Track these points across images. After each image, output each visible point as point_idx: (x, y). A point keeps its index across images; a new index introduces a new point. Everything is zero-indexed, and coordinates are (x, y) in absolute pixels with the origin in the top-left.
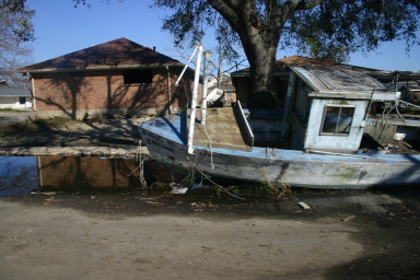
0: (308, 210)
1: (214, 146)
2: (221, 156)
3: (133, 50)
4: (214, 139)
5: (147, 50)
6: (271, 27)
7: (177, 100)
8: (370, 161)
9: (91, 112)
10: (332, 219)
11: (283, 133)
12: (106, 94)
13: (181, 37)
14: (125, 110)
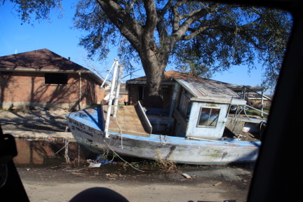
0: (190, 179)
1: (123, 133)
2: (128, 140)
3: (54, 59)
4: (123, 128)
5: (64, 59)
6: (163, 51)
7: (85, 98)
8: (230, 145)
9: (17, 104)
10: (208, 185)
11: (169, 126)
12: (30, 91)
13: (93, 52)
14: (45, 104)
